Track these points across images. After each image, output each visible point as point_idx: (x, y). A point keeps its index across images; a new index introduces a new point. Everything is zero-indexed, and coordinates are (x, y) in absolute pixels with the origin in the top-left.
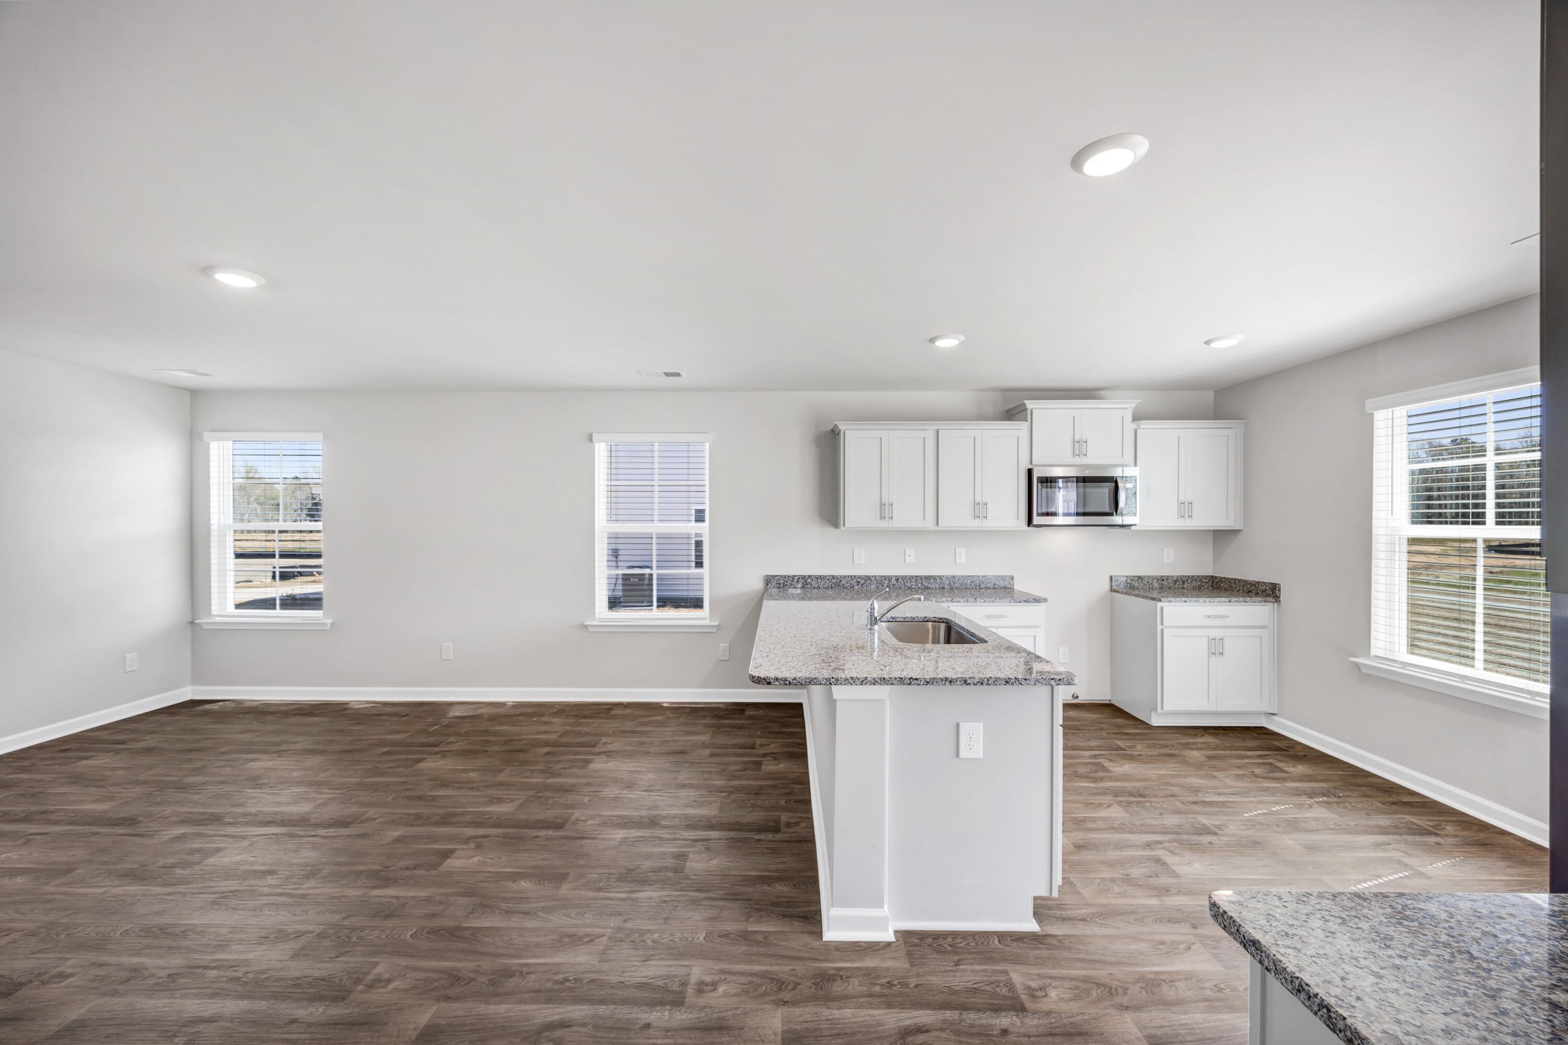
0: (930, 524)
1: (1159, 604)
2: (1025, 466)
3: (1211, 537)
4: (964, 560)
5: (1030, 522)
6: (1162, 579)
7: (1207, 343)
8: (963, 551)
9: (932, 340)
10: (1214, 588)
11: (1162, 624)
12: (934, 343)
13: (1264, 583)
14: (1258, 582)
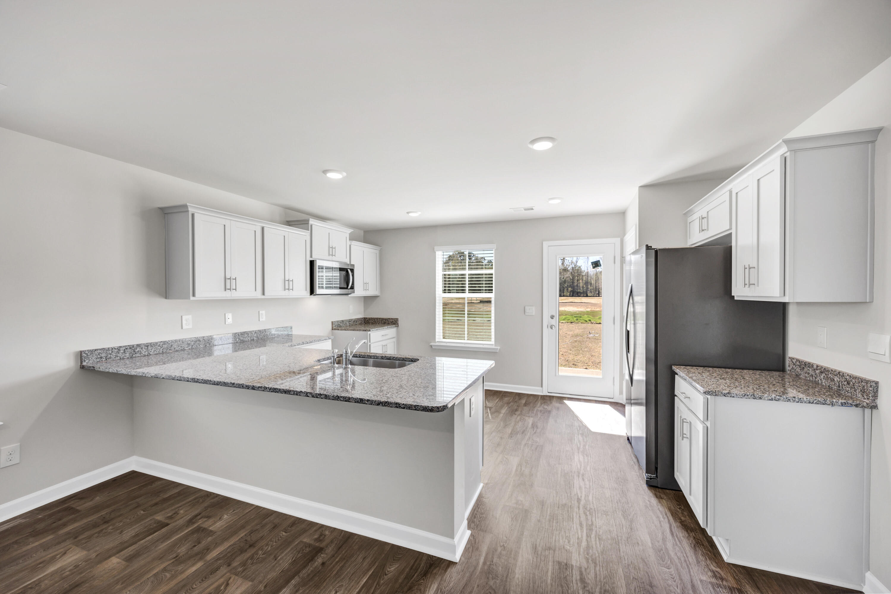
0: (258, 294)
1: (369, 332)
2: (309, 259)
3: (363, 299)
4: (264, 319)
5: (312, 292)
6: (350, 321)
7: (408, 213)
8: (264, 312)
9: (325, 172)
10: (365, 323)
11: (370, 342)
12: (326, 174)
13: (392, 319)
14: (389, 319)
